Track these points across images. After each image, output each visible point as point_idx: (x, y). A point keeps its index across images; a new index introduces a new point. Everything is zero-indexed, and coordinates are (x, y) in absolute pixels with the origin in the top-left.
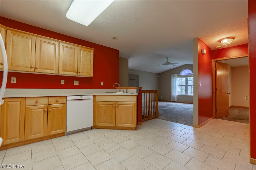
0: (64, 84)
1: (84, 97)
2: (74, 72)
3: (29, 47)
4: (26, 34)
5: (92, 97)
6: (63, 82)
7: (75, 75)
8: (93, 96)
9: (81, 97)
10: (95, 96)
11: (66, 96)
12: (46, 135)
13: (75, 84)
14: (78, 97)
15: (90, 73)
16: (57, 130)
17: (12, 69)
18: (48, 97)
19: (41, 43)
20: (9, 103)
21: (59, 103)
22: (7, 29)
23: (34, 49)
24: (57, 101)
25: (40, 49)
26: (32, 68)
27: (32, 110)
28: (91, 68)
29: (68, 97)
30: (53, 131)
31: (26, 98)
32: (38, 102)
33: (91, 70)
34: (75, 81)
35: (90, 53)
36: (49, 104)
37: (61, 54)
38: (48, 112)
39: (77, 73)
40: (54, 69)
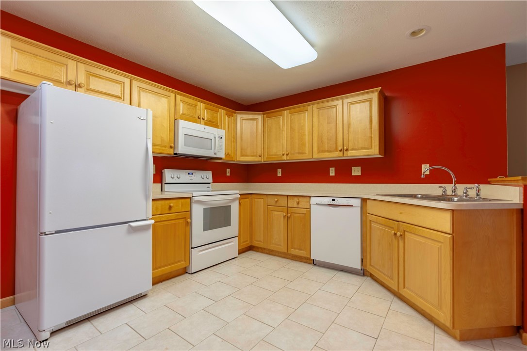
0: (334, 174)
1: (339, 201)
2: (337, 151)
3: (280, 128)
4: (275, 112)
5: (357, 202)
6: (332, 172)
7: (339, 157)
8: (359, 201)
9: (333, 200)
10: (364, 200)
11: (310, 197)
12: (286, 251)
13: (354, 174)
14: (328, 201)
15: (371, 146)
16: (299, 249)
17: (268, 160)
18: (287, 196)
19: (291, 117)
20: (256, 200)
21: (300, 206)
22: (264, 114)
23: (285, 129)
24: (298, 203)
25: (291, 127)
26: (283, 155)
27: (273, 212)
28: (373, 136)
29: (312, 198)
30: (294, 249)
31: (267, 195)
32: (277, 201)
33: (373, 141)
34: (353, 168)
35: (370, 101)
36: (289, 206)
37: (315, 124)
38: (287, 218)
39: (342, 152)
40: (307, 152)
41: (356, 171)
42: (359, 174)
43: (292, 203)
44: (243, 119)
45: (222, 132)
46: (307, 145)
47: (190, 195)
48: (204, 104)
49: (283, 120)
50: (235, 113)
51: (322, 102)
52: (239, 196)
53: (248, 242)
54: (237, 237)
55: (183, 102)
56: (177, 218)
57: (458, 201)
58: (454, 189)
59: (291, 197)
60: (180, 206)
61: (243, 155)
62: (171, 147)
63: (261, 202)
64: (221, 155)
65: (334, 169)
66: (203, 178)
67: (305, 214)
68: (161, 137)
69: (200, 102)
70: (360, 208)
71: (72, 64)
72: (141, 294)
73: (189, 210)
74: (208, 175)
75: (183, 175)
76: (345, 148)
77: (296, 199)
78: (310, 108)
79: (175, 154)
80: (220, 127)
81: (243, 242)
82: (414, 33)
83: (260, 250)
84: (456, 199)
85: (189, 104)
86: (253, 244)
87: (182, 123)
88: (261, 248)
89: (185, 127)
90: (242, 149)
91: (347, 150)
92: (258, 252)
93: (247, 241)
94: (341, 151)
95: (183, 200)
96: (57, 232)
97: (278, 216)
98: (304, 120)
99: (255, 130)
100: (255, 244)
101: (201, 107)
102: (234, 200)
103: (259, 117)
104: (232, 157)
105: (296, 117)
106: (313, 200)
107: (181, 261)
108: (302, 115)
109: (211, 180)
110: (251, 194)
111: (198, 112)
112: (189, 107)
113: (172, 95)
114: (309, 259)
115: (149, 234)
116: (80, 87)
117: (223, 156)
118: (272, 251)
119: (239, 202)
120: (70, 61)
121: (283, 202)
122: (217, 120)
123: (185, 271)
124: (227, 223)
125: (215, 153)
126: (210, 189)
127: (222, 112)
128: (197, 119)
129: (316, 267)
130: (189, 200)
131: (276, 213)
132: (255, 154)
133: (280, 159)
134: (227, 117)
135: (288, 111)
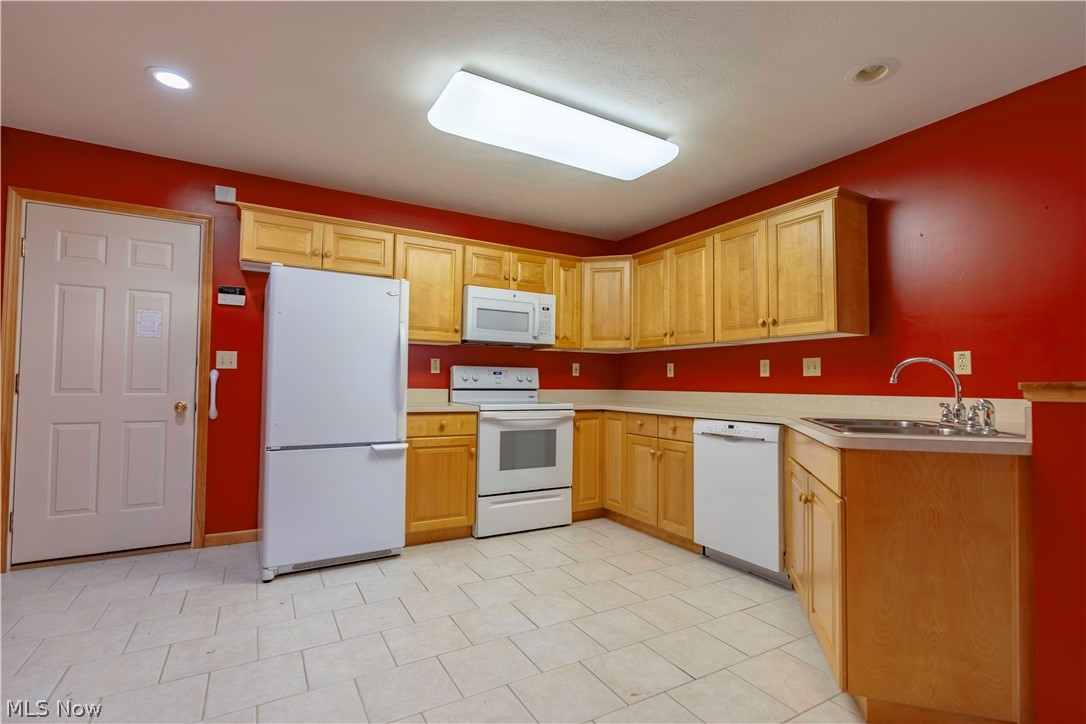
0: (767, 374)
1: (741, 429)
2: (756, 326)
3: (660, 283)
4: (652, 252)
5: (772, 433)
6: (765, 369)
7: (761, 338)
8: (776, 430)
9: (730, 427)
11: (693, 419)
12: (655, 524)
13: (806, 373)
14: (721, 427)
15: (822, 314)
16: (676, 522)
17: (641, 346)
18: (658, 416)
19: (677, 262)
20: (611, 422)
21: (678, 437)
22: (634, 258)
23: (668, 284)
24: (675, 430)
25: (677, 280)
26: (665, 335)
27: (636, 446)
28: (824, 292)
29: (696, 422)
30: (668, 520)
31: (627, 413)
32: (641, 425)
33: (825, 303)
34: (805, 361)
35: (818, 216)
36: (660, 436)
37: (718, 272)
38: (659, 459)
39: (766, 329)
40: (704, 330)
41: (812, 368)
42: (818, 373)
43: (665, 430)
44: (595, 271)
45: (550, 300)
46: (704, 316)
47: (476, 409)
48: (516, 255)
49: (665, 266)
50: (581, 261)
51: (731, 227)
52: (573, 413)
53: (597, 501)
54: (570, 489)
55: (478, 256)
56: (453, 444)
57: (951, 434)
58: (958, 410)
59: (664, 419)
60: (459, 425)
61: (594, 338)
62: (456, 331)
63: (616, 427)
64: (548, 338)
65: (767, 362)
66: (521, 381)
67: (685, 452)
68: (441, 316)
69: (509, 250)
70: (776, 445)
71: (318, 227)
72: (390, 551)
73: (475, 433)
74: (531, 376)
75: (484, 376)
76: (770, 320)
77: (671, 424)
78: (709, 240)
79: (464, 341)
80: (547, 290)
81: (585, 499)
82: (863, 75)
83: (619, 518)
84: (946, 430)
85: (487, 258)
86: (606, 506)
87: (473, 291)
88: (621, 516)
89: (480, 297)
90: (593, 327)
91: (775, 323)
92: (615, 521)
93: (594, 498)
94: (764, 324)
95: (463, 416)
96: (283, 449)
97: (643, 453)
98: (700, 265)
99: (618, 290)
100: (610, 505)
101: (511, 259)
102: (564, 420)
103: (625, 264)
104: (574, 343)
105: (686, 258)
106: (699, 426)
107: (459, 515)
108: (696, 255)
109: (536, 384)
110: (603, 411)
111: (505, 268)
112: (488, 262)
113: (459, 248)
114: (692, 542)
115: (402, 463)
116: (328, 257)
117: (552, 341)
118: (637, 522)
119: (575, 424)
120: (316, 224)
121: (650, 427)
122: (542, 279)
123: (468, 532)
124: (550, 460)
125: (535, 338)
126: (535, 399)
127: (553, 263)
128: (505, 281)
129: (706, 561)
130: (475, 416)
131: (639, 448)
132: (617, 335)
133: (660, 344)
134: (562, 271)
135: (673, 249)
